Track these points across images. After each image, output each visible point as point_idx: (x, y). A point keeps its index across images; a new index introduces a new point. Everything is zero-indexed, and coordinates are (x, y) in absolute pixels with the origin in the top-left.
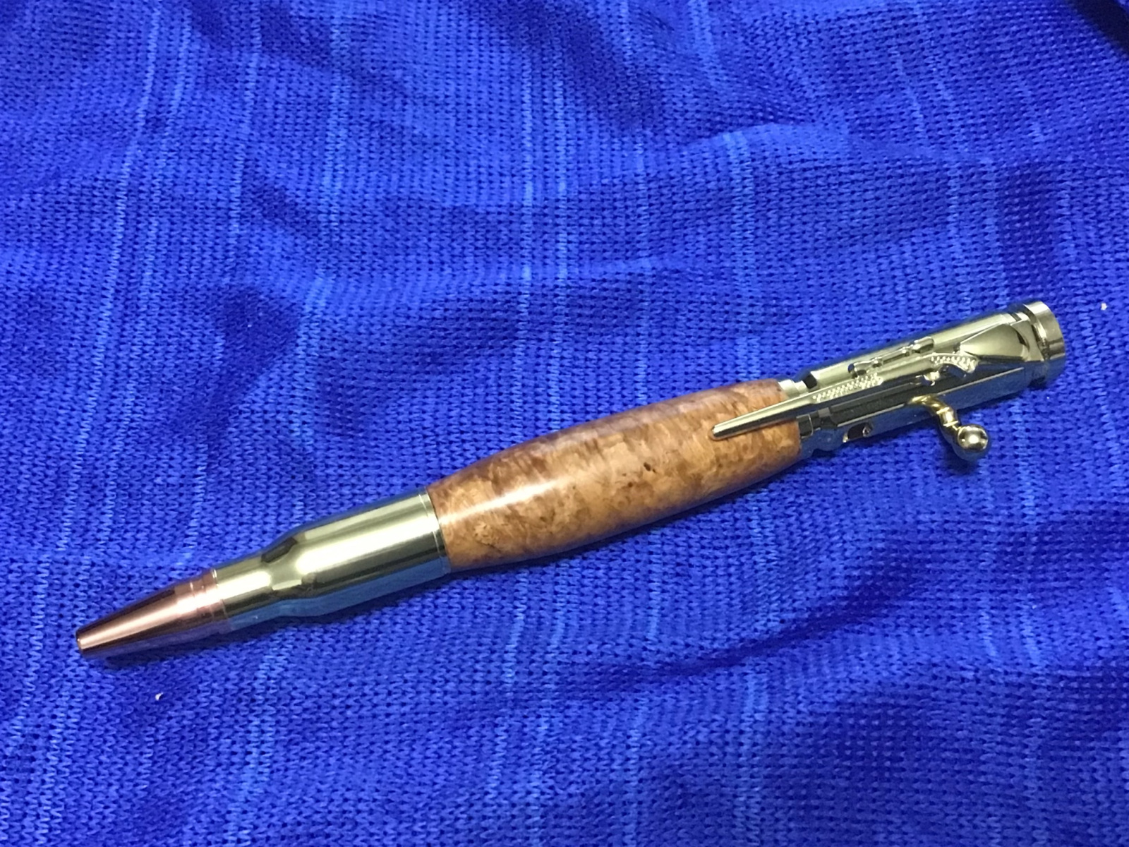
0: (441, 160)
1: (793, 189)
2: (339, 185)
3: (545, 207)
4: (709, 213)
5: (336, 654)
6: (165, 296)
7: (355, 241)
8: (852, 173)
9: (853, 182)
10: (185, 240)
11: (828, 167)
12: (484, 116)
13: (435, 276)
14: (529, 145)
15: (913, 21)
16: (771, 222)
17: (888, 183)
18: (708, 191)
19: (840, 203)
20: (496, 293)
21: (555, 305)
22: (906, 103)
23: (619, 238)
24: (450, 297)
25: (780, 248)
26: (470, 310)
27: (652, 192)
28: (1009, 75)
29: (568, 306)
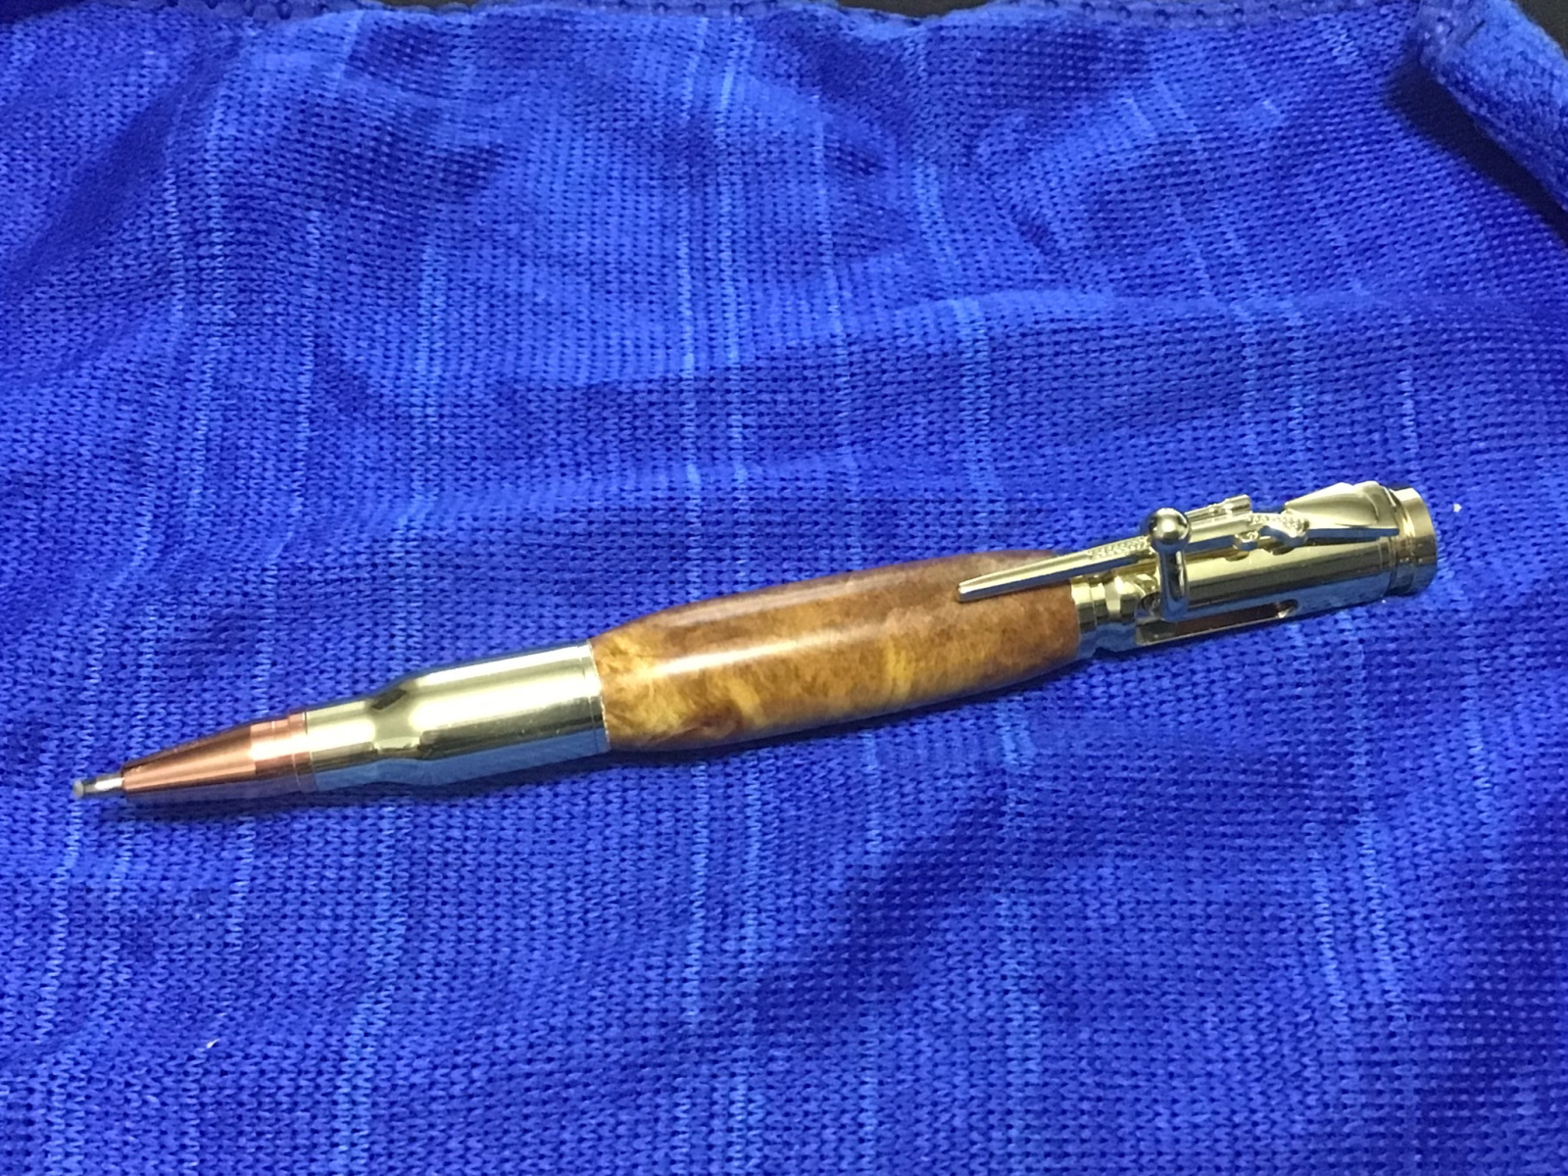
0: (572, 333)
1: (1041, 356)
2: (437, 371)
3: (712, 379)
4: (931, 386)
5: (455, 996)
6: (218, 520)
7: (460, 443)
8: (1117, 337)
9: (1118, 348)
10: (241, 443)
11: (1085, 329)
12: (627, 277)
13: (570, 482)
14: (688, 313)
15: (1191, 157)
16: (1011, 399)
17: (1163, 350)
18: (929, 356)
19: (1102, 375)
20: (656, 499)
21: (735, 511)
22: (1186, 259)
23: (811, 420)
24: (594, 505)
25: (1022, 433)
26: (623, 522)
27: (854, 358)
28: (1318, 219)
29: (752, 511)
